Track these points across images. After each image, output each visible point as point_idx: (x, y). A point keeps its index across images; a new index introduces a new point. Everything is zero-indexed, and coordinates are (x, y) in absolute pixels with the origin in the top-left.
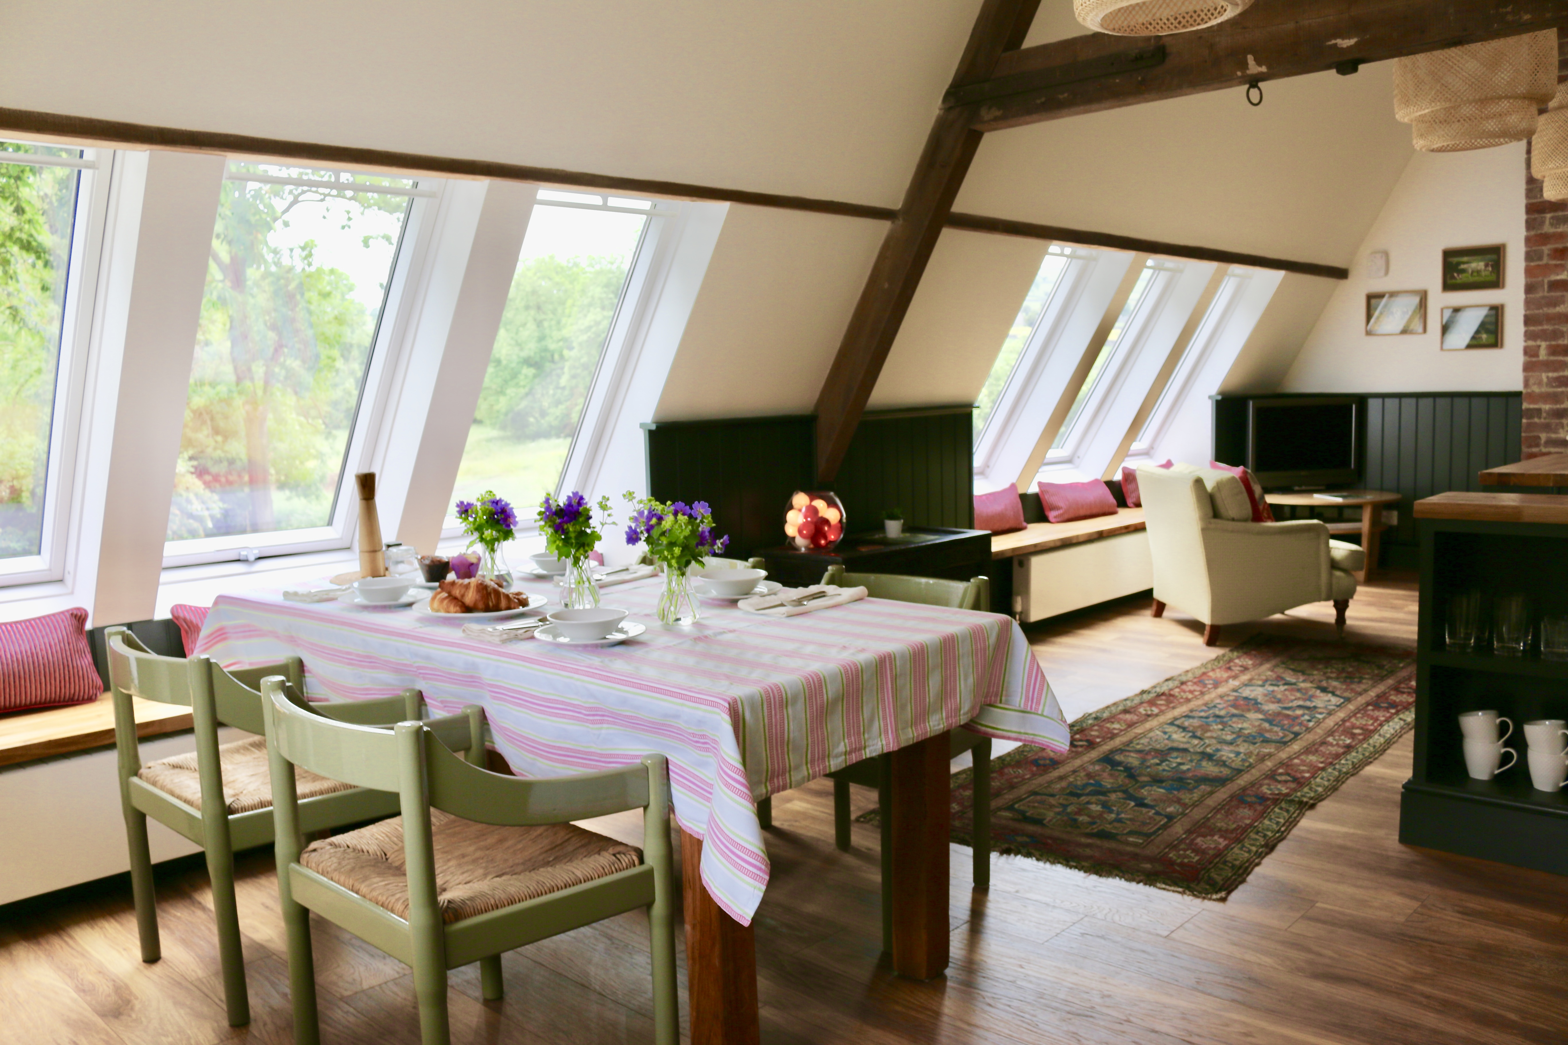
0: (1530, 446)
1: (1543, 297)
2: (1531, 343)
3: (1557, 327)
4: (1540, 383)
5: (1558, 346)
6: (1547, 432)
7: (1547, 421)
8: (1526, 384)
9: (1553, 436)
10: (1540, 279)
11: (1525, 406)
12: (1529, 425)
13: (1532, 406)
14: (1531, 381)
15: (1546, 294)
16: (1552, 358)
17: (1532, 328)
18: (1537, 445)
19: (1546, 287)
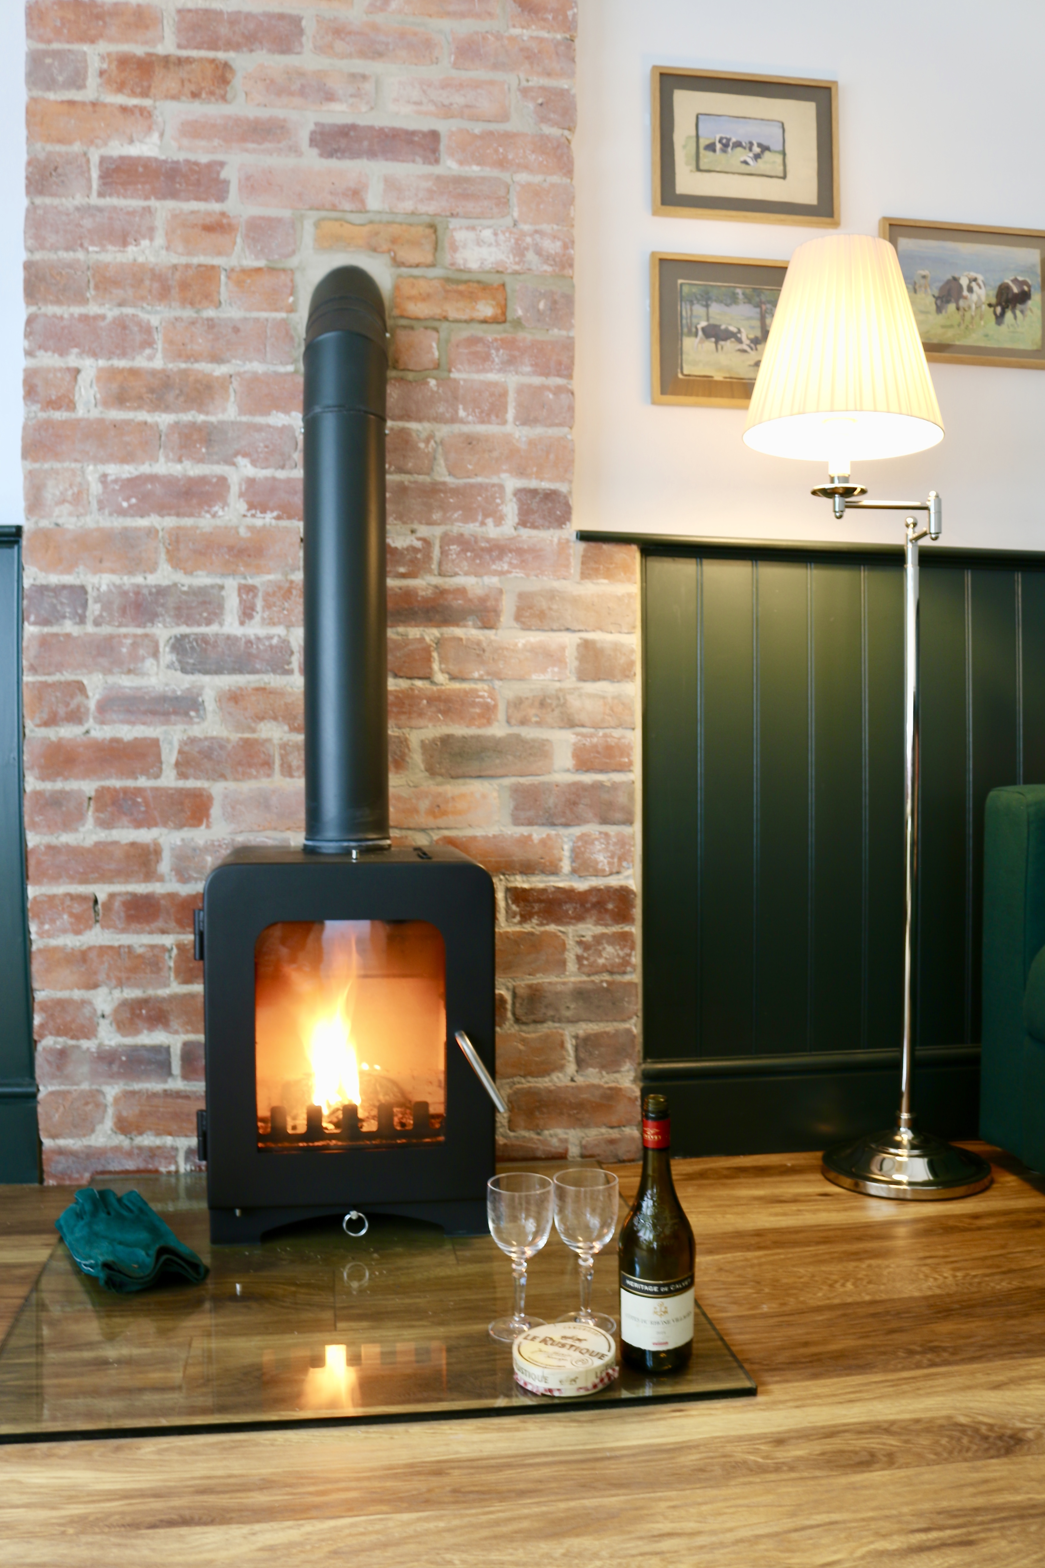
0: (51, 721)
1: (86, 210)
2: (48, 360)
3: (128, 311)
4: (78, 498)
5: (134, 372)
6: (107, 671)
7: (106, 630)
8: (36, 496)
9: (126, 682)
10: (77, 147)
11: (32, 576)
12: (44, 642)
13: (54, 579)
14: (52, 491)
15: (94, 200)
16: (116, 415)
17: (52, 310)
18: (76, 717)
19: (95, 174)
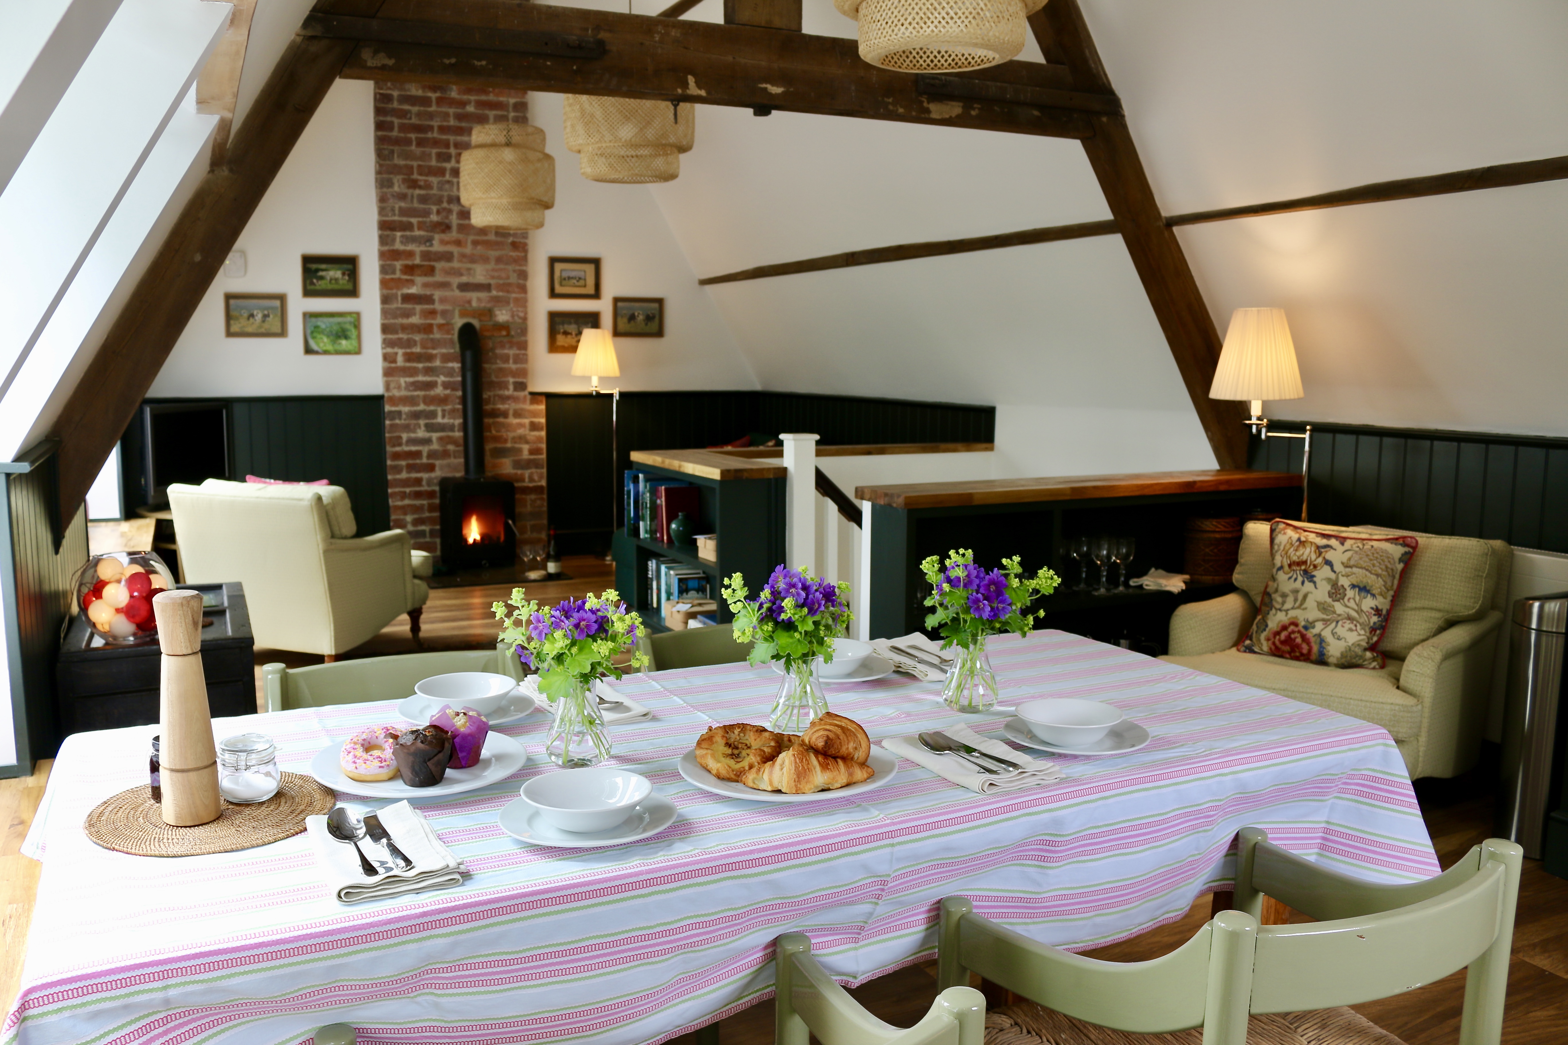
0: (394, 446)
1: (398, 309)
2: (389, 350)
3: (410, 336)
4: (399, 387)
5: (412, 353)
6: (408, 432)
7: (407, 422)
8: (387, 387)
9: (413, 435)
10: (394, 291)
11: (387, 408)
12: (391, 426)
13: (393, 409)
14: (392, 385)
15: (400, 305)
16: (408, 364)
17: (390, 336)
18: (400, 445)
19: (400, 299)
